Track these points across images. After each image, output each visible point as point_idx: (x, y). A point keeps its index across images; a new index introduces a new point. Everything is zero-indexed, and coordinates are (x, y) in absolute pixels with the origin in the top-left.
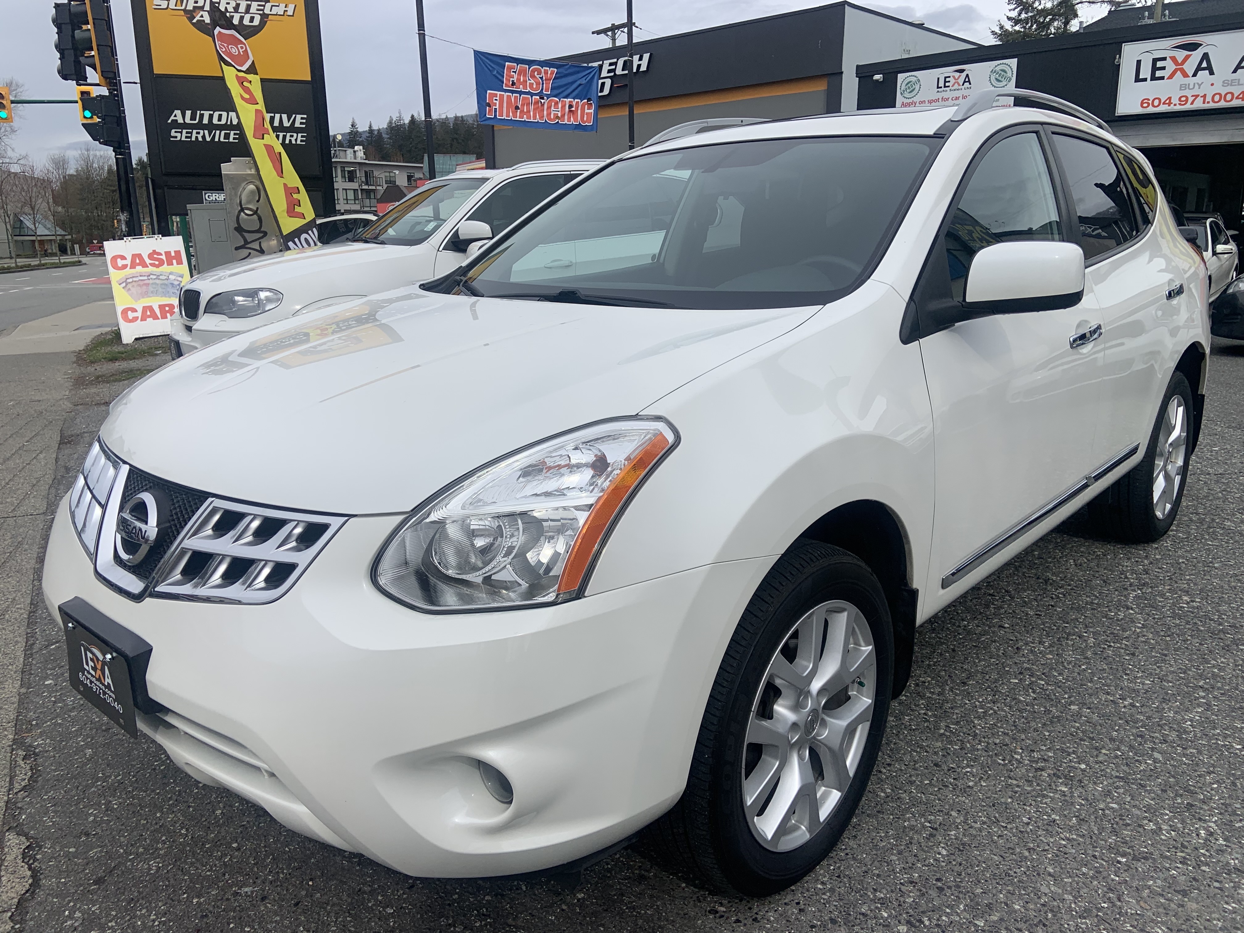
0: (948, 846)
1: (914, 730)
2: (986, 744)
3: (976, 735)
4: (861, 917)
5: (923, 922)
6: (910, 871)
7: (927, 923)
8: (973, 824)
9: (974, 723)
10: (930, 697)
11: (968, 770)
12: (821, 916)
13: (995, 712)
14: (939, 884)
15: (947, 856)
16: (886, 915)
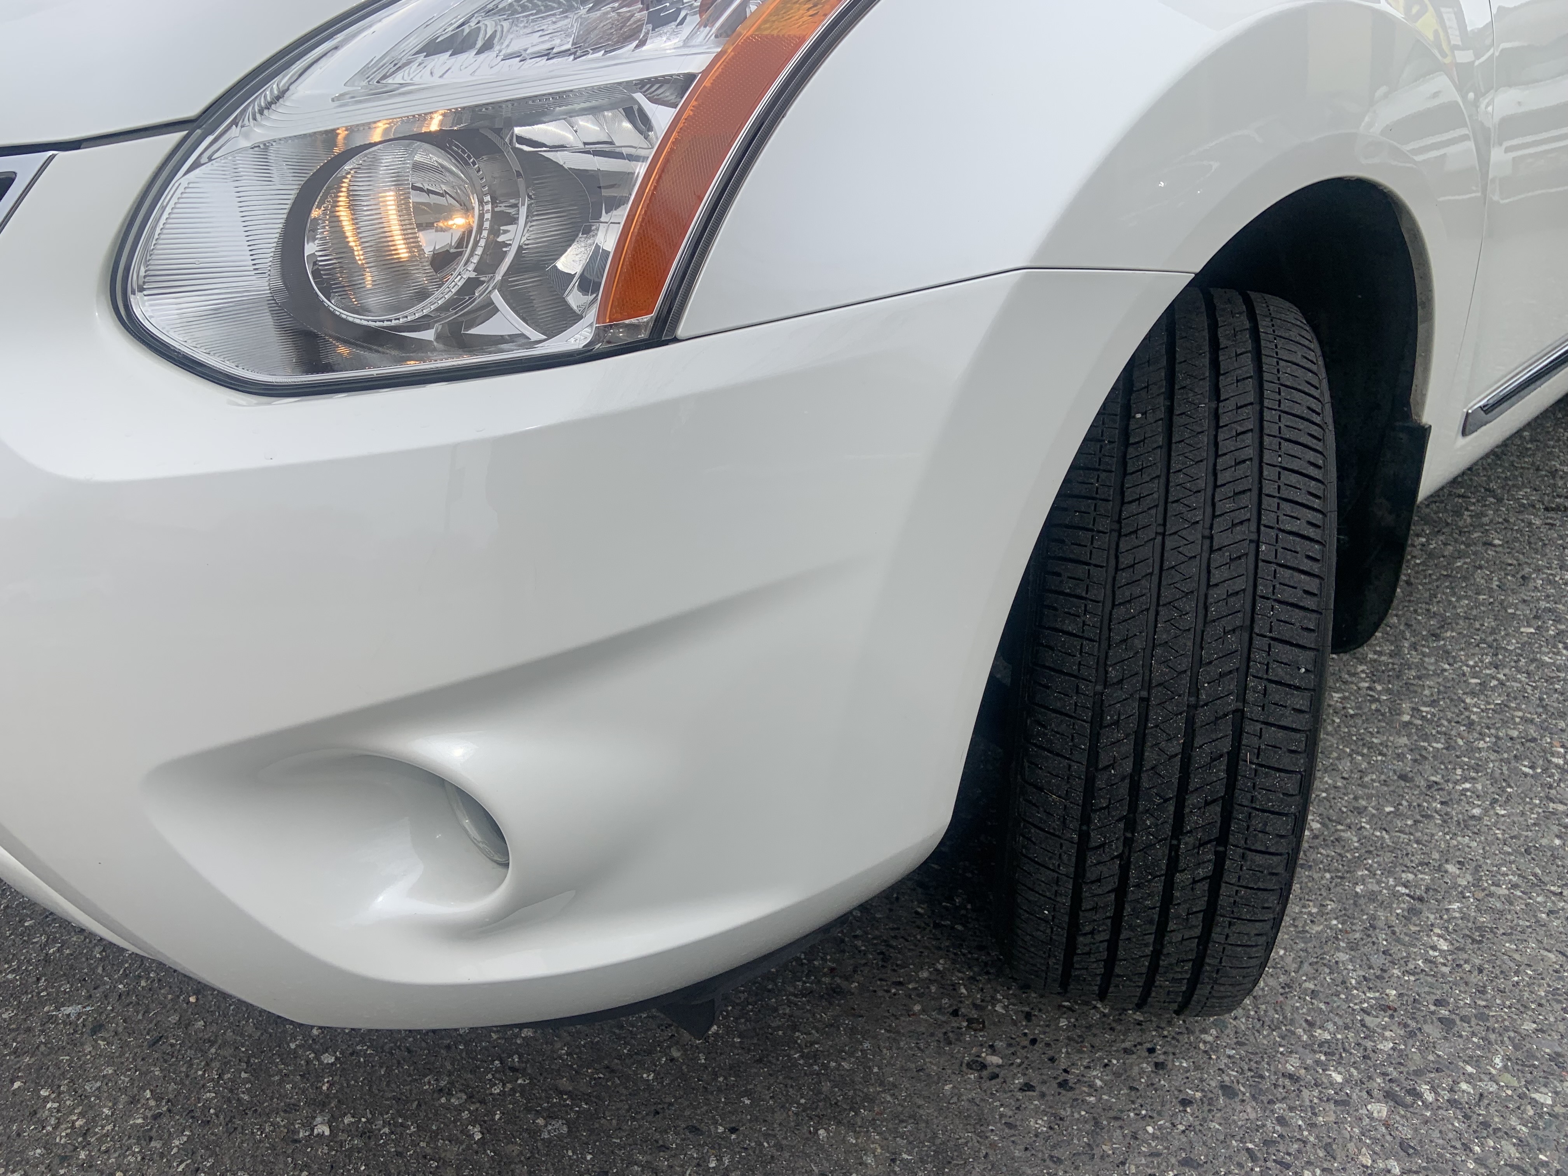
0: (1449, 933)
1: (1352, 716)
2: (1494, 740)
3: (1471, 725)
4: (1287, 1082)
5: (1419, 1095)
6: (1378, 983)
7: (1429, 1097)
8: (1493, 888)
9: (1464, 702)
10: (1375, 661)
11: (1467, 785)
12: (1202, 1080)
13: (1502, 683)
14: (1444, 1012)
15: (1452, 953)
16: (1339, 1079)
